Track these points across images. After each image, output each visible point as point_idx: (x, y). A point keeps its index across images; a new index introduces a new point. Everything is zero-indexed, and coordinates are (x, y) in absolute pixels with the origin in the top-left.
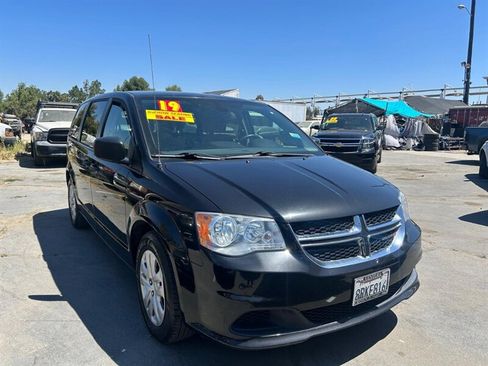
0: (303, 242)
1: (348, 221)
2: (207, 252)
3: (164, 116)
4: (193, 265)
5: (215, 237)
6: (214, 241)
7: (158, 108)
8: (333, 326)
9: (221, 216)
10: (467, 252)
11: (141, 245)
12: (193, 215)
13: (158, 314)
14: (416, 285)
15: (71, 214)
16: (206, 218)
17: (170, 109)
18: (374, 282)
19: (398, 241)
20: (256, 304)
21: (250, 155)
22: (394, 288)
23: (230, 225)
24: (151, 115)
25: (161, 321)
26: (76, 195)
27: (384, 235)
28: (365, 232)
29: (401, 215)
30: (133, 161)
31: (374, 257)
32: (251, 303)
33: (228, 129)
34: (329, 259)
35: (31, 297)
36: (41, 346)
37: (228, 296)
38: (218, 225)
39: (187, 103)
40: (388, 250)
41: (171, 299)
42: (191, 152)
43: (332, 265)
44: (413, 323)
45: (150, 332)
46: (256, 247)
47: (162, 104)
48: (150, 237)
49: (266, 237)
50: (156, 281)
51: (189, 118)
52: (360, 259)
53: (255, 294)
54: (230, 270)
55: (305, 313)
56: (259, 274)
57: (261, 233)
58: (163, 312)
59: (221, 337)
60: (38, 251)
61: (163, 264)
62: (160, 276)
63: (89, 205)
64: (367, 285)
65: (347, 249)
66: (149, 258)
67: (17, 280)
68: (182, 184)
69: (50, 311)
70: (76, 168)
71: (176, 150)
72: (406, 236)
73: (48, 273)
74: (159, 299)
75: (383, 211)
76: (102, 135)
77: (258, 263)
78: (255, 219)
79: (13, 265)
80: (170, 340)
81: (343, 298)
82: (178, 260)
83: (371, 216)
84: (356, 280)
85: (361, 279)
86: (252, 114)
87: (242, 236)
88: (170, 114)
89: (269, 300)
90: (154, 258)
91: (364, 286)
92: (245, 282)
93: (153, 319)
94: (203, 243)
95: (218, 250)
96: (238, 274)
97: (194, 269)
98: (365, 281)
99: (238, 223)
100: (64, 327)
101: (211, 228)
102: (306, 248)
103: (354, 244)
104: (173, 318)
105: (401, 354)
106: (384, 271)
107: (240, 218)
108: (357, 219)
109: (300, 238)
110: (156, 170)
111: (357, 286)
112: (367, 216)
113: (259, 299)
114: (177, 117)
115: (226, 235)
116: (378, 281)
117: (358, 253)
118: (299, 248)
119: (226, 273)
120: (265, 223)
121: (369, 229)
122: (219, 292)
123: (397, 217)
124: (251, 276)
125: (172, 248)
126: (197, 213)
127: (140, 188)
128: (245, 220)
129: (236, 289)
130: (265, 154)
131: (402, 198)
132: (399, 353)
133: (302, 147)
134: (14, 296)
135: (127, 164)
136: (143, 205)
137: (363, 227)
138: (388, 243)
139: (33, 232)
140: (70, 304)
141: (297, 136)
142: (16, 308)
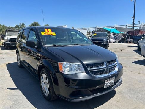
0: (90, 70)
1: (102, 64)
2: (61, 73)
3: (47, 33)
4: (58, 78)
5: (64, 69)
6: (64, 70)
7: (44, 31)
8: (99, 94)
9: (66, 63)
10: (135, 72)
11: (41, 72)
12: (57, 63)
13: (47, 92)
14: (122, 82)
15: (18, 64)
16: (61, 64)
17: (48, 31)
18: (110, 81)
19: (117, 69)
20: (76, 89)
21: (73, 45)
22: (115, 83)
23: (69, 66)
24: (43, 33)
25: (48, 94)
26: (19, 58)
27: (113, 68)
28: (107, 67)
29: (117, 62)
30: (38, 47)
31: (110, 74)
34: (97, 75)
35: (8, 89)
36: (12, 103)
37: (68, 86)
38: (65, 66)
39: (53, 30)
40: (114, 72)
41: (51, 88)
42: (55, 44)
43: (98, 77)
44: (121, 93)
45: (45, 98)
46: (76, 72)
47: (46, 30)
48: (44, 70)
49: (79, 69)
50: (46, 83)
52: (106, 75)
53: (76, 85)
54: (69, 79)
55: (90, 91)
56: (77, 80)
57: (77, 68)
58: (48, 92)
59: (66, 98)
60: (9, 75)
61: (48, 78)
62: (47, 81)
63: (24, 61)
64: (108, 82)
65: (102, 72)
66: (44, 76)
67: (3, 83)
69: (14, 92)
72: (119, 68)
73: (12, 81)
74: (47, 88)
75: (112, 61)
76: (28, 40)
77: (77, 76)
78: (76, 64)
80: (51, 100)
81: (101, 86)
82: (53, 76)
83: (109, 62)
84: (105, 81)
85: (107, 80)
86: (72, 33)
87: (72, 69)
88: (48, 33)
89: (80, 87)
90: (45, 76)
92: (73, 82)
93: (45, 94)
94: (61, 71)
95: (65, 73)
96: (71, 80)
97: (58, 79)
99: (71, 65)
100: (18, 97)
101: (63, 67)
102: (91, 72)
103: (104, 70)
104: (52, 93)
106: (113, 78)
107: (71, 63)
108: (105, 63)
109: (89, 69)
110: (45, 50)
111: (106, 83)
112: (108, 62)
113: (77, 87)
114: (51, 34)
115: (67, 68)
116: (111, 81)
117: (105, 73)
118: (89, 72)
119: (67, 80)
120: (79, 65)
121: (109, 66)
122: (65, 85)
123: (116, 62)
124: (75, 80)
125: (51, 73)
126: (59, 62)
127: (39, 55)
128: (73, 64)
129: (70, 84)
130: (77, 45)
131: (117, 57)
132: (117, 102)
133: (88, 42)
134: (2, 88)
135: (36, 48)
136: (41, 60)
137: (107, 65)
138: (114, 70)
139: (7, 69)
140: (20, 90)
141: (86, 39)
142: (3, 92)
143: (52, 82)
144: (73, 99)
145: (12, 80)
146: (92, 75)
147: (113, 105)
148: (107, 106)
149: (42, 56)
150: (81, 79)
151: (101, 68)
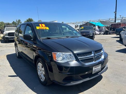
0: (80, 59)
1: (90, 53)
2: (55, 62)
4: (52, 66)
5: (57, 58)
7: (39, 26)
8: (88, 79)
9: (59, 53)
10: (118, 60)
11: (37, 61)
12: (51, 53)
13: (43, 79)
14: (107, 68)
15: (16, 55)
16: (55, 54)
17: (42, 26)
18: (97, 68)
19: (103, 57)
20: (68, 75)
21: (64, 37)
22: (102, 69)
23: (61, 55)
24: (38, 28)
25: (44, 80)
26: (18, 49)
27: (99, 56)
28: (95, 55)
29: (103, 51)
30: (34, 40)
31: (97, 61)
32: (67, 74)
34: (86, 62)
35: (9, 76)
36: (13, 88)
37: (62, 73)
39: (47, 24)
40: (100, 60)
41: (47, 74)
42: (49, 37)
43: (87, 64)
44: (106, 77)
45: (41, 83)
46: (68, 60)
47: (40, 25)
48: (40, 59)
49: (70, 58)
50: (42, 70)
52: (94, 62)
53: (69, 72)
54: (62, 66)
55: (81, 76)
56: (69, 67)
57: (69, 57)
58: (44, 78)
59: (60, 83)
60: (9, 64)
61: (44, 66)
62: (43, 69)
63: (21, 52)
64: (96, 68)
65: (90, 60)
66: (40, 65)
67: (4, 72)
68: (48, 45)
69: (14, 79)
70: (17, 42)
72: (105, 56)
73: (12, 70)
74: (43, 75)
75: (99, 50)
76: (24, 34)
77: (69, 64)
78: (67, 53)
79: (3, 68)
80: (47, 85)
81: (90, 72)
82: (48, 65)
84: (93, 67)
85: (94, 67)
86: (63, 27)
87: (64, 58)
88: (42, 27)
89: (72, 73)
90: (41, 65)
92: (66, 69)
93: (41, 80)
94: (55, 60)
95: (58, 62)
96: (64, 67)
100: (18, 83)
101: (56, 56)
103: (92, 58)
104: (47, 79)
105: (104, 85)
106: (100, 65)
107: (64, 53)
108: (93, 52)
109: (79, 58)
110: (40, 42)
111: (94, 69)
112: (95, 51)
113: (69, 73)
114: (44, 28)
115: (60, 58)
117: (93, 61)
119: (61, 67)
120: (70, 54)
121: (96, 54)
122: (59, 72)
123: (102, 51)
125: (46, 62)
126: (53, 52)
127: (35, 46)
129: (63, 71)
130: (68, 37)
131: (103, 46)
133: (77, 35)
134: (4, 76)
135: (32, 41)
136: (37, 51)
137: (94, 54)
138: (101, 57)
139: (7, 60)
140: (19, 77)
141: (75, 32)
142: (5, 79)
143: (47, 69)
144: (66, 84)
145: (12, 68)
146: (82, 62)
147: (100, 87)
148: (95, 89)
150: (72, 66)
151: (89, 56)
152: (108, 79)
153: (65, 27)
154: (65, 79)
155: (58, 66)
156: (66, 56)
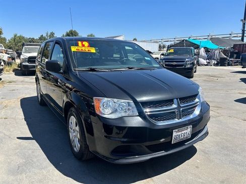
0: (146, 112)
1: (170, 102)
2: (98, 116)
3: (80, 49)
4: (93, 123)
5: (103, 109)
6: (102, 111)
7: (77, 45)
8: (162, 153)
9: (106, 99)
10: (236, 118)
11: (69, 113)
12: (92, 99)
13: (77, 146)
14: (207, 133)
15: (38, 99)
16: (99, 100)
17: (83, 46)
18: (183, 132)
19: (197, 112)
20: (123, 142)
21: (124, 69)
22: (194, 135)
23: (111, 104)
24: (73, 49)
25: (78, 150)
28: (179, 107)
29: (199, 99)
30: (65, 72)
31: (183, 119)
32: (121, 141)
33: (115, 56)
34: (160, 120)
35: (18, 138)
36: (21, 161)
37: (110, 138)
38: (104, 104)
39: (92, 42)
40: (191, 116)
41: (83, 140)
42: (93, 67)
43: (162, 124)
44: (205, 152)
45: (73, 154)
46: (123, 114)
47: (80, 43)
48: (73, 109)
49: (129, 109)
50: (76, 131)
51: (93, 50)
52: (176, 121)
53: (124, 137)
54: (111, 126)
55: (147, 147)
56: (126, 127)
57: (126, 107)
58: (79, 146)
59: (107, 158)
60: (22, 116)
61: (79, 123)
62: (77, 128)
64: (180, 133)
65: (171, 115)
66: (73, 120)
67: (11, 130)
69: (26, 144)
70: (40, 76)
71: (86, 66)
72: (201, 109)
73: (27, 127)
74: (77, 140)
75: (190, 97)
77: (124, 122)
78: (123, 101)
79: (10, 123)
80: (83, 159)
82: (86, 121)
83: (183, 99)
84: (174, 131)
85: (177, 130)
86: (127, 48)
87: (117, 109)
88: (83, 48)
90: (75, 120)
91: (178, 134)
92: (118, 132)
93: (75, 149)
94: (98, 113)
95: (105, 116)
96: (114, 127)
98: (178, 131)
99: (115, 102)
100: (33, 152)
101: (101, 105)
102: (148, 115)
103: (174, 112)
104: (84, 149)
105: (197, 167)
106: (189, 127)
107: (116, 100)
108: (175, 101)
109: (145, 110)
110: (76, 76)
111: (174, 134)
112: (181, 99)
113: (125, 140)
114: (87, 50)
115: (109, 108)
116: (185, 131)
117: (175, 118)
118: (145, 115)
119: (109, 127)
120: (128, 102)
121: (182, 106)
122: (105, 136)
123: (197, 100)
124: (121, 129)
126: (94, 98)
128: (118, 101)
129: (114, 135)
130: (131, 68)
131: (200, 90)
132: (196, 167)
133: (152, 64)
134: (10, 138)
135: (62, 73)
136: (70, 94)
137: (178, 105)
138: (192, 112)
139: (20, 107)
140: (36, 141)
141: (149, 59)
142: (10, 143)
144: (118, 159)
145: (27, 124)
146: (151, 120)
147: (188, 171)
148: (176, 173)
149: (74, 88)
150: (134, 126)
151: (167, 108)
152: (207, 155)
153: (130, 48)
154: (114, 149)
155: (103, 124)
156: (121, 106)
